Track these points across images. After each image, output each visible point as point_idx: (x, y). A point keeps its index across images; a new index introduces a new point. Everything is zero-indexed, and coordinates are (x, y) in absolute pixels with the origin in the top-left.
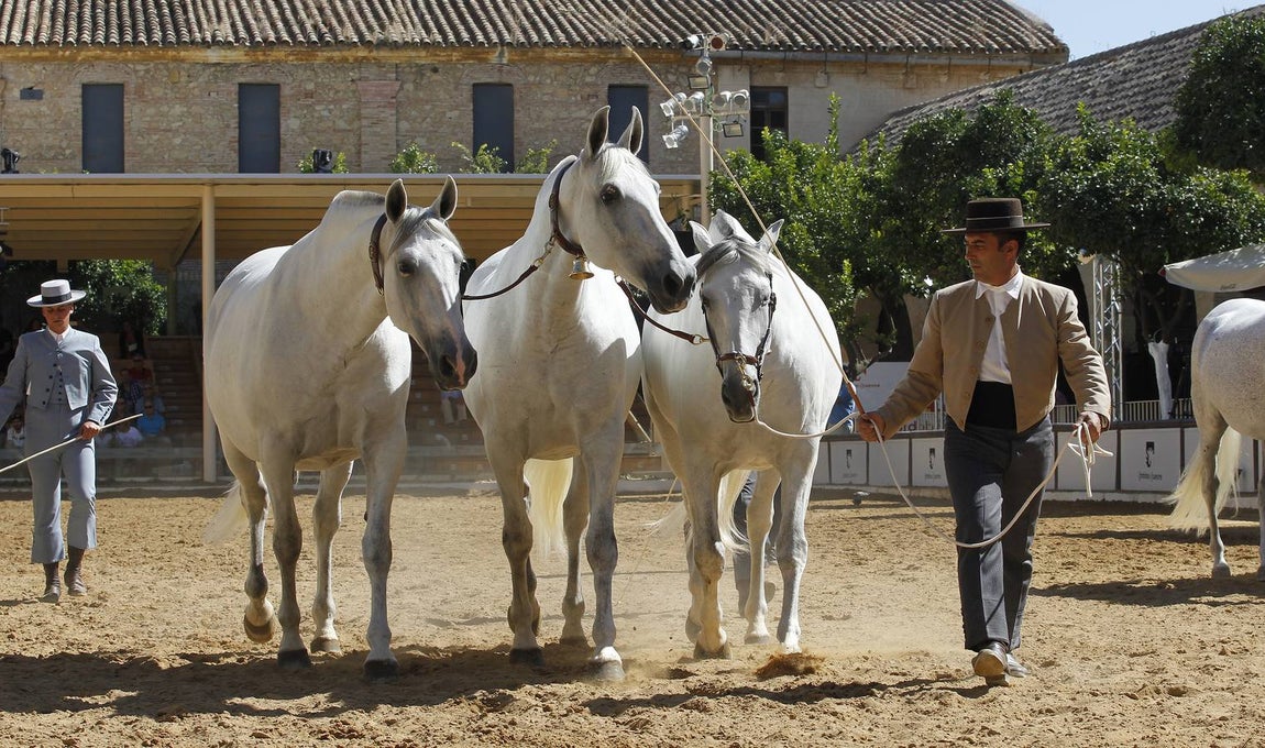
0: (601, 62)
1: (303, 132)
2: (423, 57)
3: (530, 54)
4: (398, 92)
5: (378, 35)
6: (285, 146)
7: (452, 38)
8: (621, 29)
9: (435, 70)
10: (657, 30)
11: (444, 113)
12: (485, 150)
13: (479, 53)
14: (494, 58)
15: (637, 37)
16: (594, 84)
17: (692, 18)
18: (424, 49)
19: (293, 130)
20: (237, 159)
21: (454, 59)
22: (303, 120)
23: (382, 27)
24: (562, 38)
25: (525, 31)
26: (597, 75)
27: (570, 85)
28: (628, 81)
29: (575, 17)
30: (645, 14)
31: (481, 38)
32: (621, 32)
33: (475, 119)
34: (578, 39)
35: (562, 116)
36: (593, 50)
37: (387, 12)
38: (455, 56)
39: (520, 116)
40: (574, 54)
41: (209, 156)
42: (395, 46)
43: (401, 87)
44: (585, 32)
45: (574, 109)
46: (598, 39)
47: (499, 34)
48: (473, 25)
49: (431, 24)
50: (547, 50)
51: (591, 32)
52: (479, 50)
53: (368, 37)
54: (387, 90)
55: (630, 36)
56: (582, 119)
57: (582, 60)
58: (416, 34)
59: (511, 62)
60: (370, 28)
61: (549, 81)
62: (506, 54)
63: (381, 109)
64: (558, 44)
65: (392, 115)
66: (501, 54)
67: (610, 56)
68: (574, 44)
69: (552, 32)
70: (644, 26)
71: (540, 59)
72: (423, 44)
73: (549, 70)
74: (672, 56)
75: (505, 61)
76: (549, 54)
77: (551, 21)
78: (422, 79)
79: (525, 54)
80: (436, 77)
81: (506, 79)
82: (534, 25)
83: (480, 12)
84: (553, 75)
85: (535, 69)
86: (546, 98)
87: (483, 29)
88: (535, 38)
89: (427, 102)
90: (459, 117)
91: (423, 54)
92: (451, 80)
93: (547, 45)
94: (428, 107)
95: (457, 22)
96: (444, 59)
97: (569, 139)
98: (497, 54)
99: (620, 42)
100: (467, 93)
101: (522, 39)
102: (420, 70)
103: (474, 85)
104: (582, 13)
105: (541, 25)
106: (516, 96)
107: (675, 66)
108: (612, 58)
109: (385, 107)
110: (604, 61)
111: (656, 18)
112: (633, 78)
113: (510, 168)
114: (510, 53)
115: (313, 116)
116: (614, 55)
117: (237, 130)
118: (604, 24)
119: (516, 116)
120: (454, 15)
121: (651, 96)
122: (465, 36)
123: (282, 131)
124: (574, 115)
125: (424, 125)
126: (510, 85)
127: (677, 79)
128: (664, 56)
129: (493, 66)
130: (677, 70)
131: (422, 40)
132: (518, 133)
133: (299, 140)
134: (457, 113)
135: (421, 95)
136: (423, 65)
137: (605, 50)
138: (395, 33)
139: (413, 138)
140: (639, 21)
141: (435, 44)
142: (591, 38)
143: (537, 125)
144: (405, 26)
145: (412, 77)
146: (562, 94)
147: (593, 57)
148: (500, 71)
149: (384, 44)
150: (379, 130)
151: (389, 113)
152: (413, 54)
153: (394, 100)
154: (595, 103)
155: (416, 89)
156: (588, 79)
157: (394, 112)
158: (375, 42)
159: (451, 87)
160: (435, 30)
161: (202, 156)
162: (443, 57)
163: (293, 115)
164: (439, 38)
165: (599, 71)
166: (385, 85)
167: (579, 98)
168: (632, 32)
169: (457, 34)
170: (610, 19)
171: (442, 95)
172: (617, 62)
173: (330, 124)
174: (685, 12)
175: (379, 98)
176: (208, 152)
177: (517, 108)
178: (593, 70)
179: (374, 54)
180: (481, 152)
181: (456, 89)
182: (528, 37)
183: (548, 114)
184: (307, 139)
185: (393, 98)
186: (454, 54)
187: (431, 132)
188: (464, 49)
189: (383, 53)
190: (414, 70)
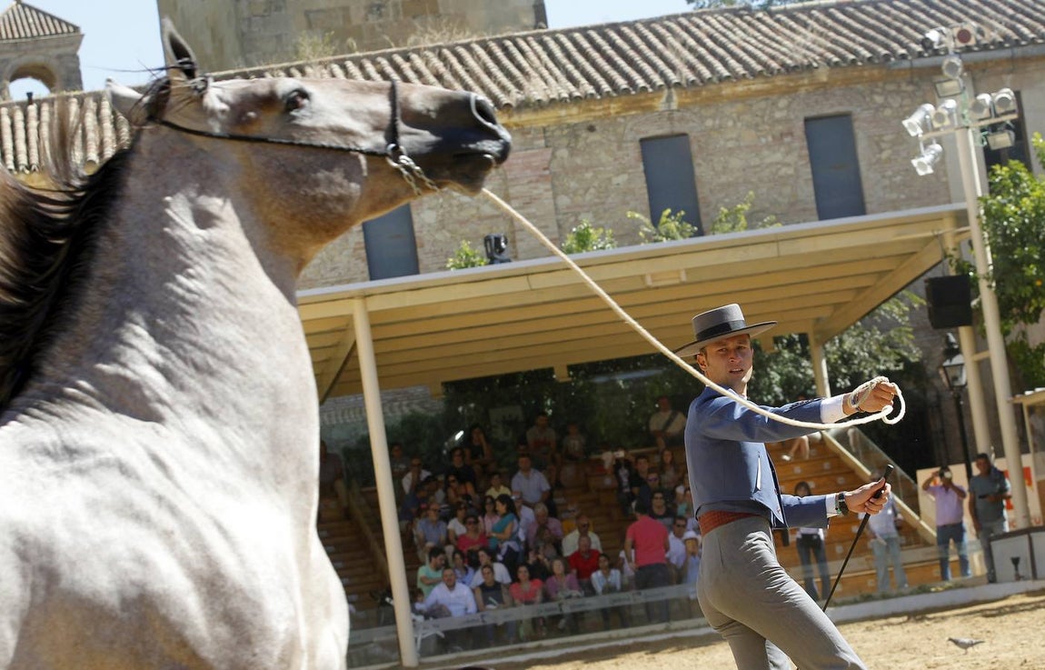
0: (789, 91)
1: (442, 225)
2: (573, 115)
3: (704, 93)
4: (550, 162)
5: (515, 97)
6: (422, 246)
7: (606, 87)
8: (808, 49)
9: (591, 129)
10: (851, 44)
11: (610, 179)
12: (669, 216)
13: (640, 101)
14: (660, 104)
15: (830, 55)
16: (786, 120)
17: (888, 25)
18: (575, 104)
19: (429, 225)
20: (366, 269)
21: (612, 111)
22: (441, 211)
23: (519, 86)
24: (740, 69)
25: (692, 68)
26: (788, 107)
27: (757, 125)
28: (827, 110)
29: (748, 42)
30: (830, 28)
31: (641, 82)
32: (808, 53)
33: (648, 181)
34: (759, 68)
35: (752, 163)
36: (780, 77)
37: (519, 67)
38: (614, 108)
39: (702, 171)
40: (757, 86)
41: (333, 269)
42: (539, 106)
43: (554, 156)
44: (765, 58)
45: (766, 153)
46: (783, 65)
47: (662, 75)
48: (628, 69)
49: (577, 74)
50: (722, 86)
51: (773, 58)
52: (642, 97)
53: (504, 99)
54: (537, 161)
55: (821, 55)
56: (777, 163)
57: (768, 92)
58: (563, 89)
59: (682, 106)
60: (503, 88)
61: (730, 123)
62: (675, 98)
63: (533, 185)
64: (735, 78)
65: (546, 190)
66: (669, 99)
67: (801, 82)
68: (755, 74)
69: (725, 64)
70: (834, 41)
71: (715, 99)
72: (574, 100)
73: (728, 110)
74: (876, 72)
75: (674, 106)
76: (727, 90)
77: (720, 51)
78: (577, 141)
79: (697, 94)
80: (594, 137)
81: (679, 128)
82: (701, 58)
83: (632, 53)
84: (734, 115)
85: (712, 111)
86: (730, 144)
87: (641, 72)
88: (707, 73)
89: (587, 169)
90: (629, 181)
91: (574, 110)
92: (613, 138)
93: (722, 79)
94: (589, 175)
95: (607, 67)
96: (601, 113)
97: (764, 190)
98: (664, 99)
99: (810, 65)
100: (633, 152)
101: (692, 77)
102: (573, 131)
103: (642, 141)
104: (755, 38)
105: (710, 58)
106: (694, 147)
107: (880, 84)
108: (803, 85)
109: (537, 181)
110: (795, 90)
111: (845, 31)
112: (832, 106)
113: (700, 233)
114: (679, 95)
115: (450, 205)
116: (806, 81)
117: (362, 235)
118: (784, 46)
119: (698, 171)
120: (600, 61)
121: (856, 124)
122: (622, 83)
123: (416, 227)
124: (768, 161)
125: (588, 197)
126: (684, 135)
127: (886, 99)
128: (866, 74)
129: (661, 114)
130: (883, 89)
131: (570, 95)
132: (703, 192)
133: (439, 236)
134: (625, 177)
135: (579, 161)
136: (576, 125)
137: (794, 76)
138: (537, 90)
139: (576, 215)
140: (827, 37)
141: (587, 98)
142: (774, 65)
143: (723, 179)
144: (546, 81)
145: (565, 141)
146: (749, 137)
147: (782, 86)
148: (670, 119)
149: (525, 105)
150: (533, 210)
151: (543, 189)
152: (563, 113)
153: (547, 172)
154: (789, 144)
155: (572, 155)
156: (778, 115)
157: (548, 186)
158: (514, 104)
159: (614, 146)
160: (583, 81)
161: (323, 272)
162: (598, 110)
163: (426, 206)
164: (591, 90)
165: (790, 103)
166: (533, 155)
167: (770, 139)
168: (821, 50)
169: (611, 82)
170: (793, 40)
171: (604, 157)
172: (810, 89)
173: (474, 211)
174: (877, 18)
175: (528, 172)
176: (329, 266)
177: (697, 160)
178: (783, 103)
179: (515, 119)
180: (663, 219)
181: (620, 148)
182: (699, 74)
183: (735, 163)
184: (448, 235)
185: (545, 169)
186: (613, 106)
187: (596, 204)
188: (624, 98)
189: (526, 117)
190: (566, 132)
